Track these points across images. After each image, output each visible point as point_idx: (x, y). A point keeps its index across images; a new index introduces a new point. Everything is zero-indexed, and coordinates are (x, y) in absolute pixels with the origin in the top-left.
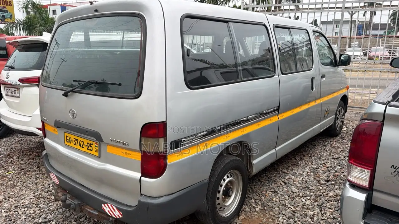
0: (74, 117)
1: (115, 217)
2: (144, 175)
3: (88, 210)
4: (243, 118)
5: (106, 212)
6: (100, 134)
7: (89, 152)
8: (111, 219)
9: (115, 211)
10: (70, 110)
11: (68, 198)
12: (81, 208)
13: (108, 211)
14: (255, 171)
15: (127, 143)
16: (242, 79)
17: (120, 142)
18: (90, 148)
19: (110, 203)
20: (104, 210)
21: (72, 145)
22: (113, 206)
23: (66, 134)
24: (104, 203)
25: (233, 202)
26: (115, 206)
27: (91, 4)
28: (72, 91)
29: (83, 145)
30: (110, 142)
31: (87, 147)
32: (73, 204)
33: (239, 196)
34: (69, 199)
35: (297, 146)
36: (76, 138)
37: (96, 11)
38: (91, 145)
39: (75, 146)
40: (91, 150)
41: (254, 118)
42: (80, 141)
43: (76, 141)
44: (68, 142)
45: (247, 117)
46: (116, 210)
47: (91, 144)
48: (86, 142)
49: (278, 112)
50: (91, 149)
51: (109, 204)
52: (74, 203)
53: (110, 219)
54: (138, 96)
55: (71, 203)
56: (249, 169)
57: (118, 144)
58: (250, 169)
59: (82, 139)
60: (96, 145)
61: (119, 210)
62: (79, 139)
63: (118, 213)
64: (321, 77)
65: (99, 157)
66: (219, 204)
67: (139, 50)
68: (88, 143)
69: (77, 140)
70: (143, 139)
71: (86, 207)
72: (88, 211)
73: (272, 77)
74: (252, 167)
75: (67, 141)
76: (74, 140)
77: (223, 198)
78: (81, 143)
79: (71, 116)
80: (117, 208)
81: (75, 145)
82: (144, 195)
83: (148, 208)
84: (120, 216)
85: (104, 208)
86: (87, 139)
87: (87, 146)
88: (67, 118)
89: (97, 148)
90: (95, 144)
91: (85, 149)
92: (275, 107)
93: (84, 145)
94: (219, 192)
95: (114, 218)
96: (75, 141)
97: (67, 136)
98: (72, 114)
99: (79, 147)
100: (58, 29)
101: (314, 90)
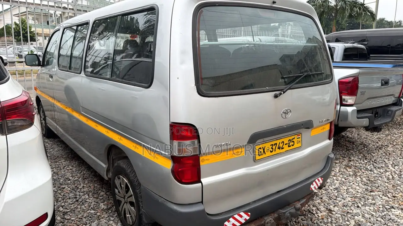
17: (326, 120)
21: (268, 154)
31: (288, 145)
36: (274, 143)
37: (275, 2)
39: (274, 153)
40: (293, 145)
43: (274, 147)
47: (292, 139)
48: (286, 140)
59: (281, 141)
62: (278, 142)
65: (301, 146)
68: (289, 140)
76: (271, 146)
78: (280, 145)
86: (286, 137)
89: (299, 139)
91: (286, 148)
93: (284, 145)
97: (259, 149)
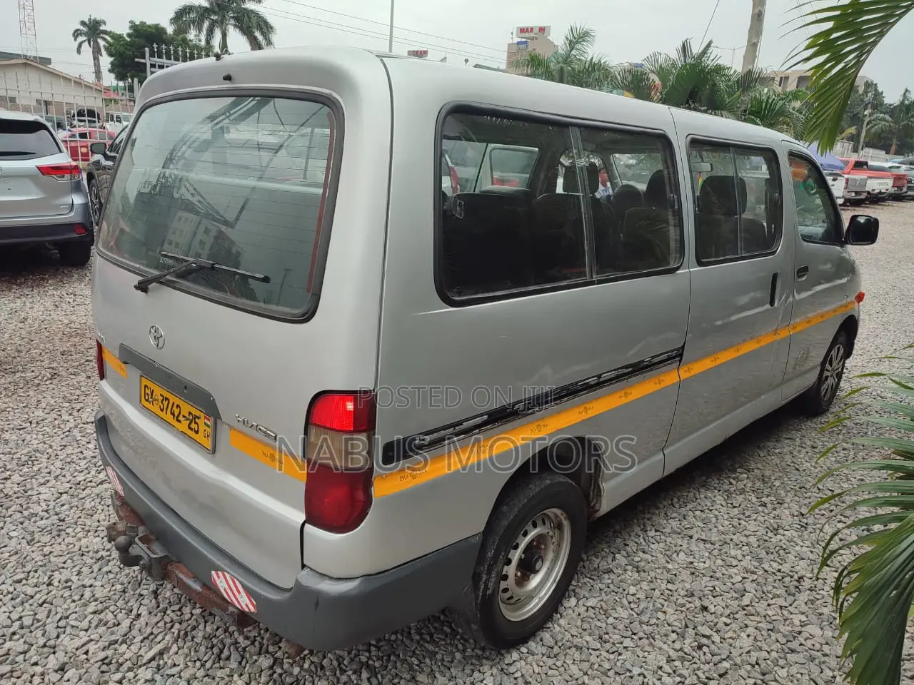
0: (160, 345)
1: (240, 607)
2: (311, 519)
3: (181, 575)
4: (588, 379)
5: (219, 590)
6: (214, 399)
7: (191, 434)
8: (231, 609)
9: (239, 593)
10: (152, 327)
11: (136, 539)
12: (165, 568)
13: (225, 589)
14: (606, 506)
15: (274, 435)
16: (594, 276)
17: (257, 428)
18: (193, 426)
19: (231, 572)
20: (216, 585)
21: (156, 408)
22: (235, 580)
23: (145, 382)
24: (217, 569)
25: (542, 584)
26: (241, 583)
27: (217, 60)
28: (157, 280)
29: (180, 413)
30: (236, 424)
31: (188, 422)
32: (145, 556)
33: (560, 568)
34: (139, 543)
35: (719, 442)
36: (166, 394)
37: (228, 78)
38: (197, 420)
39: (162, 414)
40: (197, 432)
41: (618, 378)
42: (174, 403)
43: (165, 403)
44: (147, 400)
45: (599, 376)
46: (243, 593)
47: (196, 417)
48: (185, 409)
49: (680, 361)
50: (196, 430)
51: (227, 575)
52: (149, 556)
53: (228, 609)
54: (307, 317)
55: (142, 554)
56: (593, 499)
57: (253, 432)
58: (595, 501)
59: (177, 401)
60: (206, 421)
61: (249, 592)
62: (173, 399)
63: (248, 602)
64: (798, 272)
65: (214, 451)
66: (506, 590)
67: (321, 191)
68: (190, 413)
69: (167, 399)
70: (313, 431)
71: (178, 568)
72: (180, 578)
73: (673, 271)
74: (600, 495)
75: (147, 398)
76: (162, 398)
77: (516, 575)
78: (174, 408)
79: (152, 342)
80: (245, 588)
81: (162, 410)
82: (311, 569)
83: (317, 604)
84: (252, 609)
85: (214, 580)
86: (189, 402)
87: (188, 419)
88: (146, 346)
89: (209, 430)
90: (205, 418)
91: (183, 426)
92: (672, 351)
93: (181, 416)
94: (509, 562)
95: (237, 608)
96: (162, 402)
97: (146, 386)
98: (155, 337)
99: (169, 418)
100: (144, 115)
101: (776, 304)
